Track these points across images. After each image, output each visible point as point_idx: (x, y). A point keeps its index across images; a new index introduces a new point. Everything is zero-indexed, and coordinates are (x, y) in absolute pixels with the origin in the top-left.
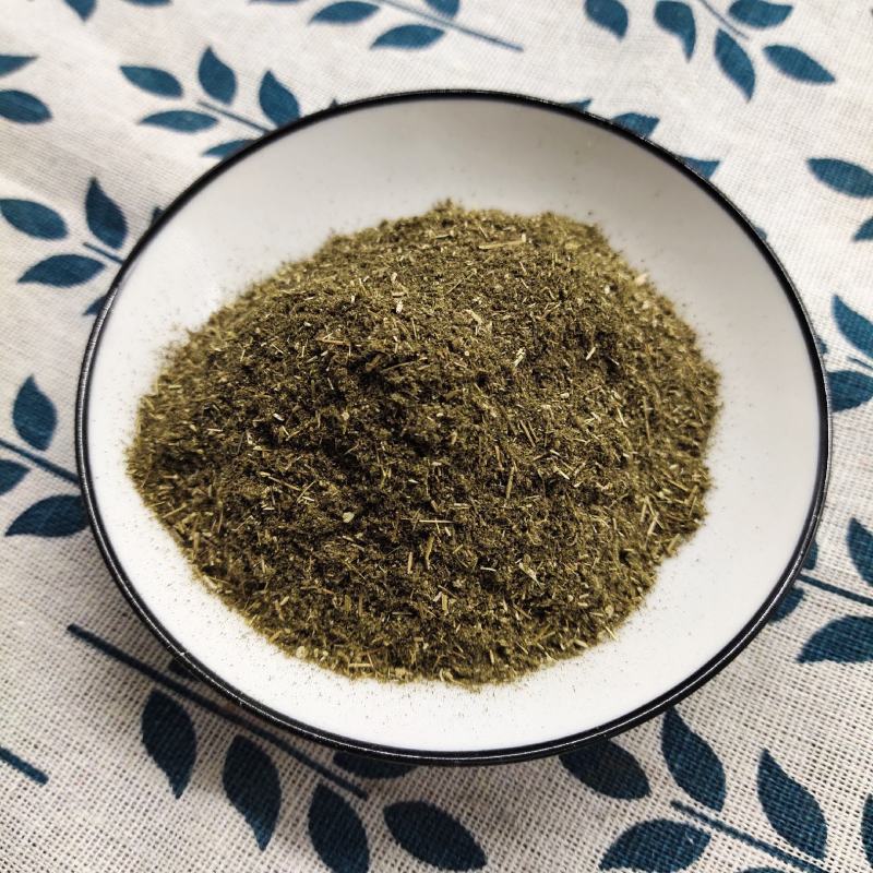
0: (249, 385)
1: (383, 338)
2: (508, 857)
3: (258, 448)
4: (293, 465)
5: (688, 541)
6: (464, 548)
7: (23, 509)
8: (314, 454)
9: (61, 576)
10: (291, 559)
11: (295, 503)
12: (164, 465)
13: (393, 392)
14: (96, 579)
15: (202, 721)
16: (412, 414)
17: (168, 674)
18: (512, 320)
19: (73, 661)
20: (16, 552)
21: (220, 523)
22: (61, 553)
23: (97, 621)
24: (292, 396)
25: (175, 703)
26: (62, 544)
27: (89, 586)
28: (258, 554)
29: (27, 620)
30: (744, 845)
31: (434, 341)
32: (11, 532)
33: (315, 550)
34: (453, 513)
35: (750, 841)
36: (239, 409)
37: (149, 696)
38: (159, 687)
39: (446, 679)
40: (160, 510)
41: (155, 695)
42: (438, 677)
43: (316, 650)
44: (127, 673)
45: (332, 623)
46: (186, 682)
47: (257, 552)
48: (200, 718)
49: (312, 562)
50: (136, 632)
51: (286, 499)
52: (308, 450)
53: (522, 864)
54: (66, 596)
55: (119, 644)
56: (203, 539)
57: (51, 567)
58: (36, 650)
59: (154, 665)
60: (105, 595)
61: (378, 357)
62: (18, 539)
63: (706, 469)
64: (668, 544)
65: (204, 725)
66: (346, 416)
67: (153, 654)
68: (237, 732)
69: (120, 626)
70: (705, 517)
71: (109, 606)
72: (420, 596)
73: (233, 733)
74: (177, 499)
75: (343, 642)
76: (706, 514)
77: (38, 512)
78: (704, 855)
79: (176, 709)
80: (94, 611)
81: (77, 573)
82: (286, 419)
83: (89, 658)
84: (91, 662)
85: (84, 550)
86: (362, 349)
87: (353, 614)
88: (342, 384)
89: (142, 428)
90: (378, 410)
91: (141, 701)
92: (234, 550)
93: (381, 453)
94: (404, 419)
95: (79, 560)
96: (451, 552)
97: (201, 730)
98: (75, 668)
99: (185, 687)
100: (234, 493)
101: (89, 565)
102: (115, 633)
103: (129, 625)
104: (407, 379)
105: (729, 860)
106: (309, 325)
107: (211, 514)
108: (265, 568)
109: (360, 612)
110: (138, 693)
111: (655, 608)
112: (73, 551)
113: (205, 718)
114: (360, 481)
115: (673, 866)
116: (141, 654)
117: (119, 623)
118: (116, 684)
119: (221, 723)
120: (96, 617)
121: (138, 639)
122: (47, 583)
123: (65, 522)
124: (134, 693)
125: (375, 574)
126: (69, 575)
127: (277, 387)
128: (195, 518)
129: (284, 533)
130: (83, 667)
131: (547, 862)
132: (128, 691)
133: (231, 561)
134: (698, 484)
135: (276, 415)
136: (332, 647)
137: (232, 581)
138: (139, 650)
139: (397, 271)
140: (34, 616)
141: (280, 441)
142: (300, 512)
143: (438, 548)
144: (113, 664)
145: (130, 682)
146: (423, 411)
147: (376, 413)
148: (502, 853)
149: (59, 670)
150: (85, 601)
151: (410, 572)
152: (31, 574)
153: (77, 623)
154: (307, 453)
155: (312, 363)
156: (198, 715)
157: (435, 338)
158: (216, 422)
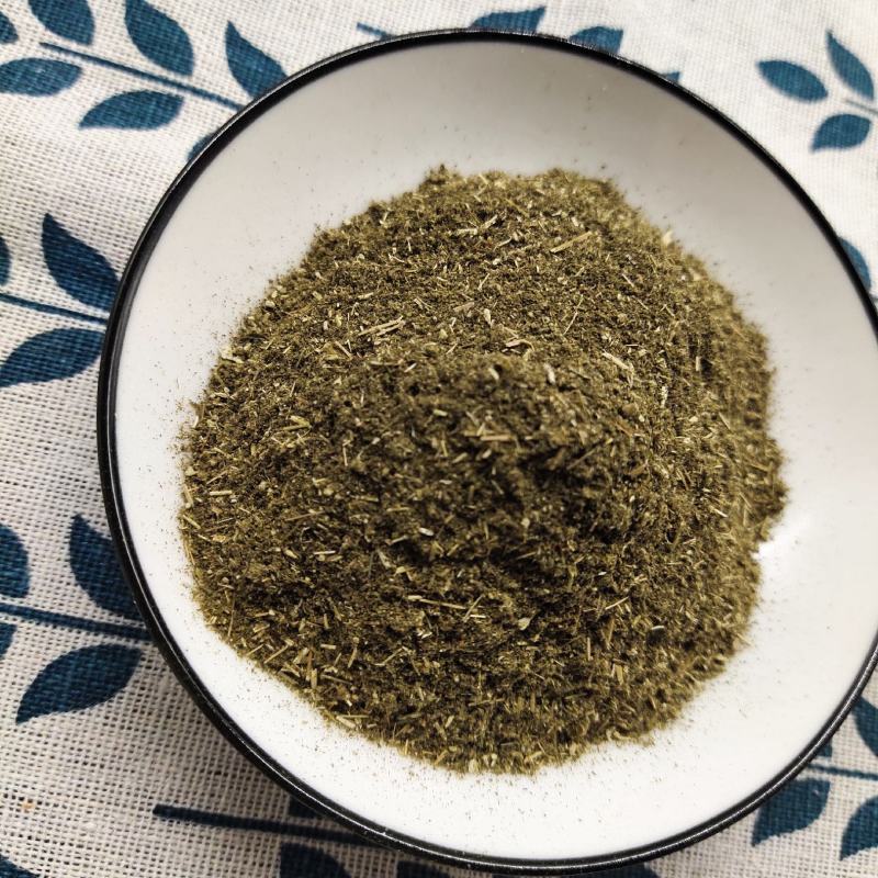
0: (364, 494)
1: (559, 425)
2: (677, 868)
3: (400, 570)
4: (452, 582)
5: (777, 521)
6: (643, 619)
7: (27, 683)
8: (480, 567)
9: (117, 752)
10: (457, 679)
11: (460, 623)
12: (249, 602)
13: (582, 487)
14: (164, 742)
15: (352, 860)
16: (603, 505)
17: (291, 821)
18: (648, 355)
19: (177, 848)
20: (43, 739)
21: (353, 657)
22: (105, 725)
23: (188, 793)
24: (442, 505)
25: (313, 849)
26: (103, 714)
27: (160, 754)
28: (413, 682)
29: (96, 819)
30: (857, 780)
31: (604, 411)
32: (23, 715)
33: (483, 664)
34: (633, 589)
35: (862, 775)
36: (362, 526)
37: (279, 854)
38: (287, 839)
39: (614, 738)
40: (258, 656)
41: (286, 851)
42: (605, 739)
43: (485, 758)
44: (246, 840)
45: (501, 726)
46: (314, 822)
47: (411, 681)
48: (348, 857)
49: (482, 677)
50: (239, 789)
51: (446, 619)
52: (470, 564)
53: (690, 870)
54: (135, 775)
55: (225, 810)
56: (323, 676)
57: (99, 746)
58: (125, 851)
59: (273, 817)
60: (184, 758)
61: (563, 451)
62: (38, 723)
63: (773, 441)
64: (760, 529)
65: (355, 863)
66: (526, 522)
67: (267, 804)
68: (397, 859)
69: (218, 788)
70: (787, 493)
71: (195, 770)
72: (600, 677)
73: (393, 861)
74: (276, 637)
75: (512, 740)
76: (787, 490)
77: (50, 681)
78: (829, 800)
79: (317, 856)
80: (178, 782)
81: (137, 743)
82: (436, 532)
83: (195, 839)
84: (200, 842)
85: (135, 711)
86: (535, 441)
87: (525, 711)
88: (517, 488)
89: (194, 555)
90: (562, 509)
91: (273, 863)
92: (379, 683)
93: (566, 553)
94: (594, 511)
95: (133, 725)
96: (629, 625)
97: (355, 870)
98: (183, 856)
99: (316, 829)
100: (374, 624)
101: (149, 728)
102: (215, 799)
103: (227, 784)
104: (598, 470)
105: (849, 798)
106: (443, 414)
107: (334, 647)
108: (422, 695)
109: (533, 708)
110: (267, 855)
111: (773, 602)
112: (120, 717)
113: (352, 854)
114: (538, 584)
115: (807, 820)
116: (253, 811)
117: (214, 785)
118: (238, 855)
119: (373, 854)
120: (184, 789)
121: (244, 796)
122: (102, 766)
123: (95, 684)
124: (262, 858)
125: (551, 670)
126: (128, 747)
127: (417, 495)
128: (307, 655)
129: (446, 655)
130: (192, 851)
131: (710, 859)
132: (255, 856)
133: (375, 695)
134: (772, 459)
135: (424, 531)
136: (499, 747)
137: (373, 714)
138: (249, 808)
139: (485, 306)
140: (103, 812)
141: (432, 558)
142: (466, 631)
143: (618, 626)
144: (226, 834)
145: (252, 847)
146: (614, 499)
147: (560, 511)
148: (671, 867)
149: (164, 865)
150: (163, 774)
151: (590, 658)
152: (77, 762)
153: (161, 803)
154: (471, 566)
155: (462, 462)
156: (344, 854)
157: (603, 407)
158: (324, 543)
